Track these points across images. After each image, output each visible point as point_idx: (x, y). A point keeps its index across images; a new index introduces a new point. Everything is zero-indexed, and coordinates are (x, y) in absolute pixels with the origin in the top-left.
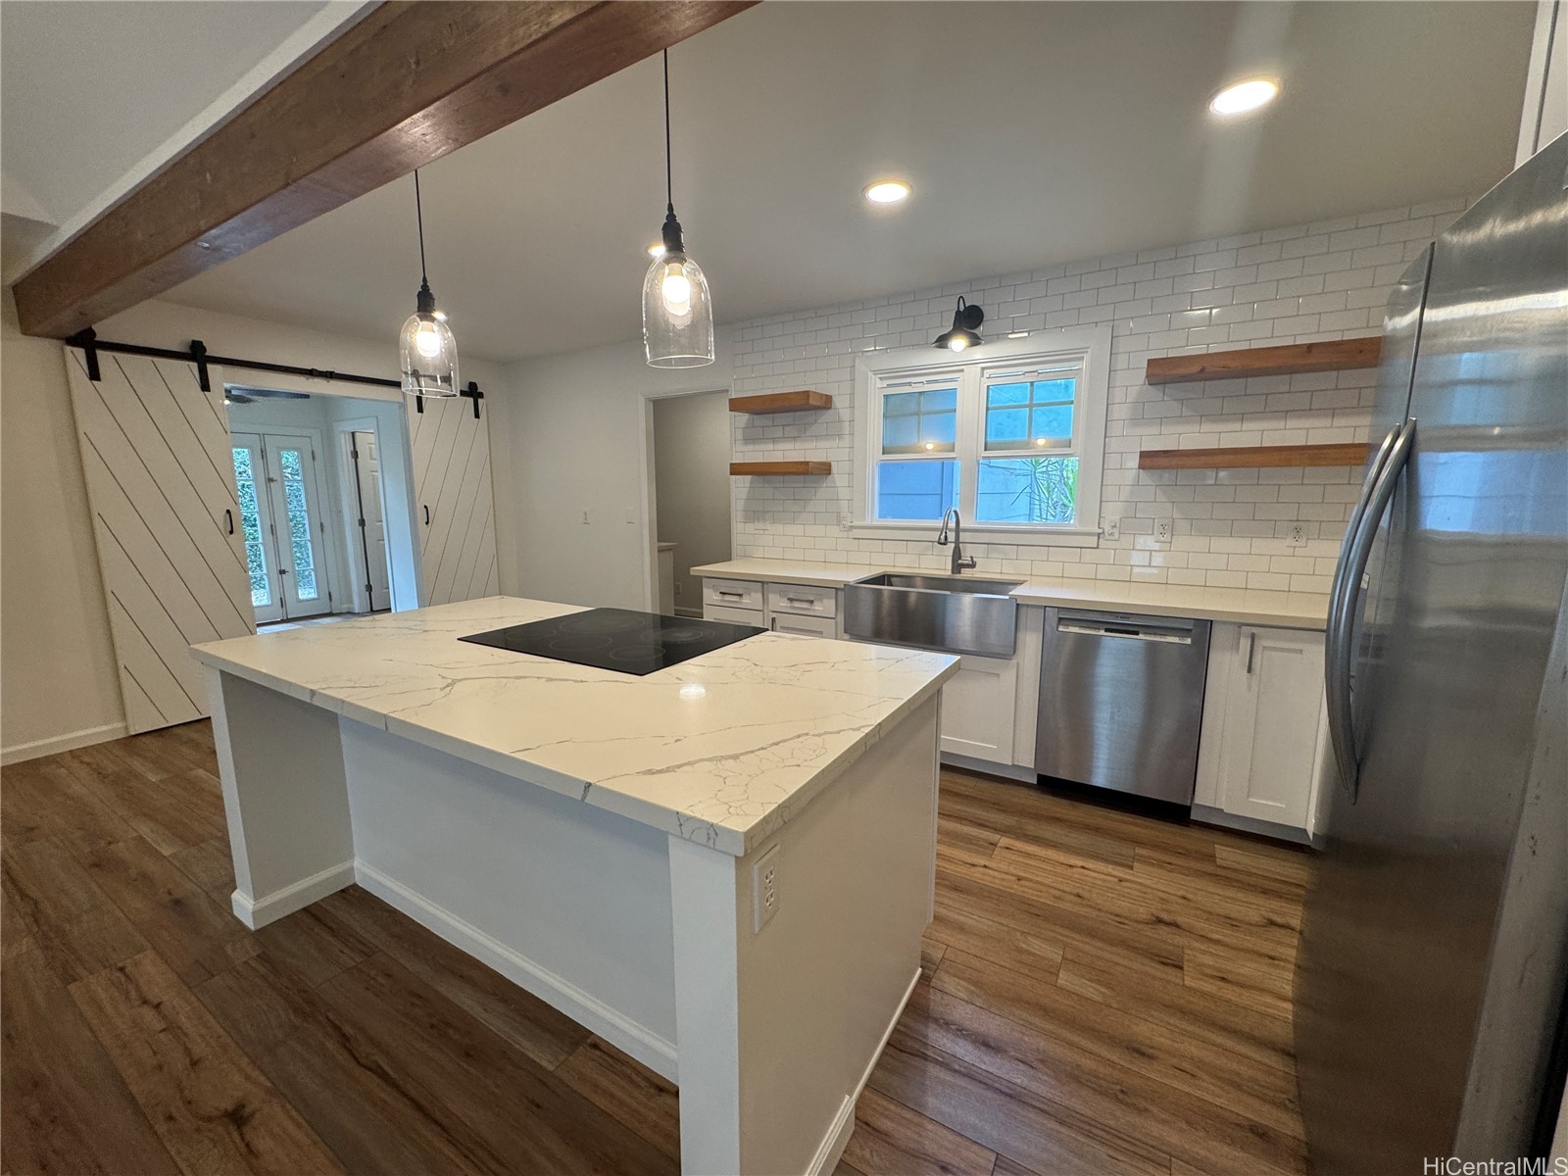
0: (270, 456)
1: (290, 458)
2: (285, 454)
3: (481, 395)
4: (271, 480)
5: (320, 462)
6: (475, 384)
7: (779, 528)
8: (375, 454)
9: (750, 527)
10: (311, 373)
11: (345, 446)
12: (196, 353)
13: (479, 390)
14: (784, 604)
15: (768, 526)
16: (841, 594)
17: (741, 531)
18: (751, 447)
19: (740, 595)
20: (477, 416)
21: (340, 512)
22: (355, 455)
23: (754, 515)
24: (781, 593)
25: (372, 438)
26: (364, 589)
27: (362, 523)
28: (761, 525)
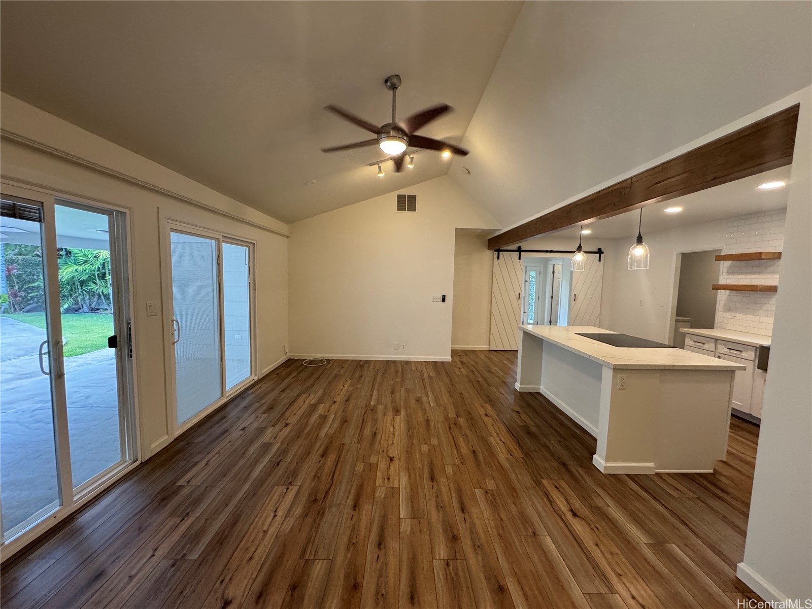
0: (527, 273)
1: (533, 273)
2: (531, 272)
3: (603, 253)
4: (526, 281)
5: (542, 274)
6: (601, 249)
7: (744, 317)
8: (561, 272)
9: (727, 315)
10: (547, 251)
11: (551, 270)
12: (519, 250)
13: (602, 251)
14: (726, 351)
15: (738, 315)
16: (758, 350)
17: (720, 315)
18: (731, 276)
19: (704, 344)
20: (600, 260)
21: (545, 293)
22: (554, 272)
23: (728, 309)
24: (725, 345)
25: (560, 266)
26: (549, 321)
27: (552, 297)
28: (733, 314)
